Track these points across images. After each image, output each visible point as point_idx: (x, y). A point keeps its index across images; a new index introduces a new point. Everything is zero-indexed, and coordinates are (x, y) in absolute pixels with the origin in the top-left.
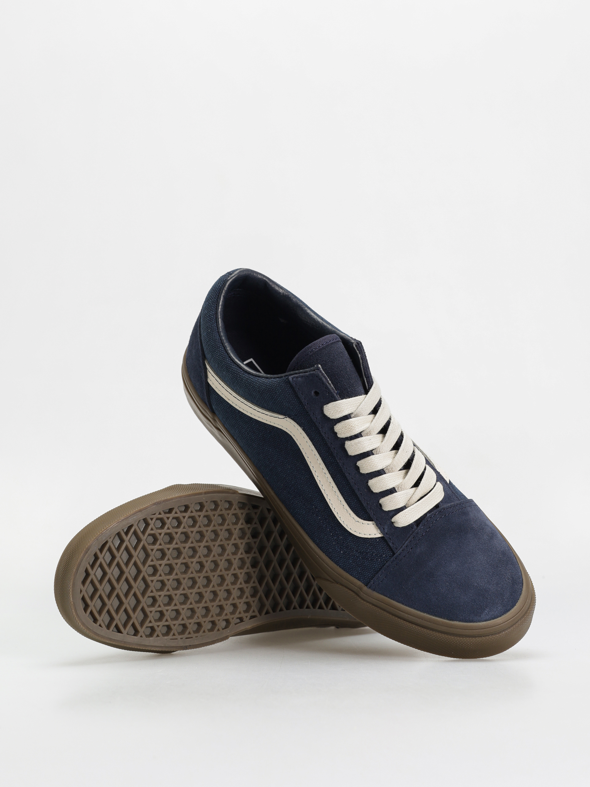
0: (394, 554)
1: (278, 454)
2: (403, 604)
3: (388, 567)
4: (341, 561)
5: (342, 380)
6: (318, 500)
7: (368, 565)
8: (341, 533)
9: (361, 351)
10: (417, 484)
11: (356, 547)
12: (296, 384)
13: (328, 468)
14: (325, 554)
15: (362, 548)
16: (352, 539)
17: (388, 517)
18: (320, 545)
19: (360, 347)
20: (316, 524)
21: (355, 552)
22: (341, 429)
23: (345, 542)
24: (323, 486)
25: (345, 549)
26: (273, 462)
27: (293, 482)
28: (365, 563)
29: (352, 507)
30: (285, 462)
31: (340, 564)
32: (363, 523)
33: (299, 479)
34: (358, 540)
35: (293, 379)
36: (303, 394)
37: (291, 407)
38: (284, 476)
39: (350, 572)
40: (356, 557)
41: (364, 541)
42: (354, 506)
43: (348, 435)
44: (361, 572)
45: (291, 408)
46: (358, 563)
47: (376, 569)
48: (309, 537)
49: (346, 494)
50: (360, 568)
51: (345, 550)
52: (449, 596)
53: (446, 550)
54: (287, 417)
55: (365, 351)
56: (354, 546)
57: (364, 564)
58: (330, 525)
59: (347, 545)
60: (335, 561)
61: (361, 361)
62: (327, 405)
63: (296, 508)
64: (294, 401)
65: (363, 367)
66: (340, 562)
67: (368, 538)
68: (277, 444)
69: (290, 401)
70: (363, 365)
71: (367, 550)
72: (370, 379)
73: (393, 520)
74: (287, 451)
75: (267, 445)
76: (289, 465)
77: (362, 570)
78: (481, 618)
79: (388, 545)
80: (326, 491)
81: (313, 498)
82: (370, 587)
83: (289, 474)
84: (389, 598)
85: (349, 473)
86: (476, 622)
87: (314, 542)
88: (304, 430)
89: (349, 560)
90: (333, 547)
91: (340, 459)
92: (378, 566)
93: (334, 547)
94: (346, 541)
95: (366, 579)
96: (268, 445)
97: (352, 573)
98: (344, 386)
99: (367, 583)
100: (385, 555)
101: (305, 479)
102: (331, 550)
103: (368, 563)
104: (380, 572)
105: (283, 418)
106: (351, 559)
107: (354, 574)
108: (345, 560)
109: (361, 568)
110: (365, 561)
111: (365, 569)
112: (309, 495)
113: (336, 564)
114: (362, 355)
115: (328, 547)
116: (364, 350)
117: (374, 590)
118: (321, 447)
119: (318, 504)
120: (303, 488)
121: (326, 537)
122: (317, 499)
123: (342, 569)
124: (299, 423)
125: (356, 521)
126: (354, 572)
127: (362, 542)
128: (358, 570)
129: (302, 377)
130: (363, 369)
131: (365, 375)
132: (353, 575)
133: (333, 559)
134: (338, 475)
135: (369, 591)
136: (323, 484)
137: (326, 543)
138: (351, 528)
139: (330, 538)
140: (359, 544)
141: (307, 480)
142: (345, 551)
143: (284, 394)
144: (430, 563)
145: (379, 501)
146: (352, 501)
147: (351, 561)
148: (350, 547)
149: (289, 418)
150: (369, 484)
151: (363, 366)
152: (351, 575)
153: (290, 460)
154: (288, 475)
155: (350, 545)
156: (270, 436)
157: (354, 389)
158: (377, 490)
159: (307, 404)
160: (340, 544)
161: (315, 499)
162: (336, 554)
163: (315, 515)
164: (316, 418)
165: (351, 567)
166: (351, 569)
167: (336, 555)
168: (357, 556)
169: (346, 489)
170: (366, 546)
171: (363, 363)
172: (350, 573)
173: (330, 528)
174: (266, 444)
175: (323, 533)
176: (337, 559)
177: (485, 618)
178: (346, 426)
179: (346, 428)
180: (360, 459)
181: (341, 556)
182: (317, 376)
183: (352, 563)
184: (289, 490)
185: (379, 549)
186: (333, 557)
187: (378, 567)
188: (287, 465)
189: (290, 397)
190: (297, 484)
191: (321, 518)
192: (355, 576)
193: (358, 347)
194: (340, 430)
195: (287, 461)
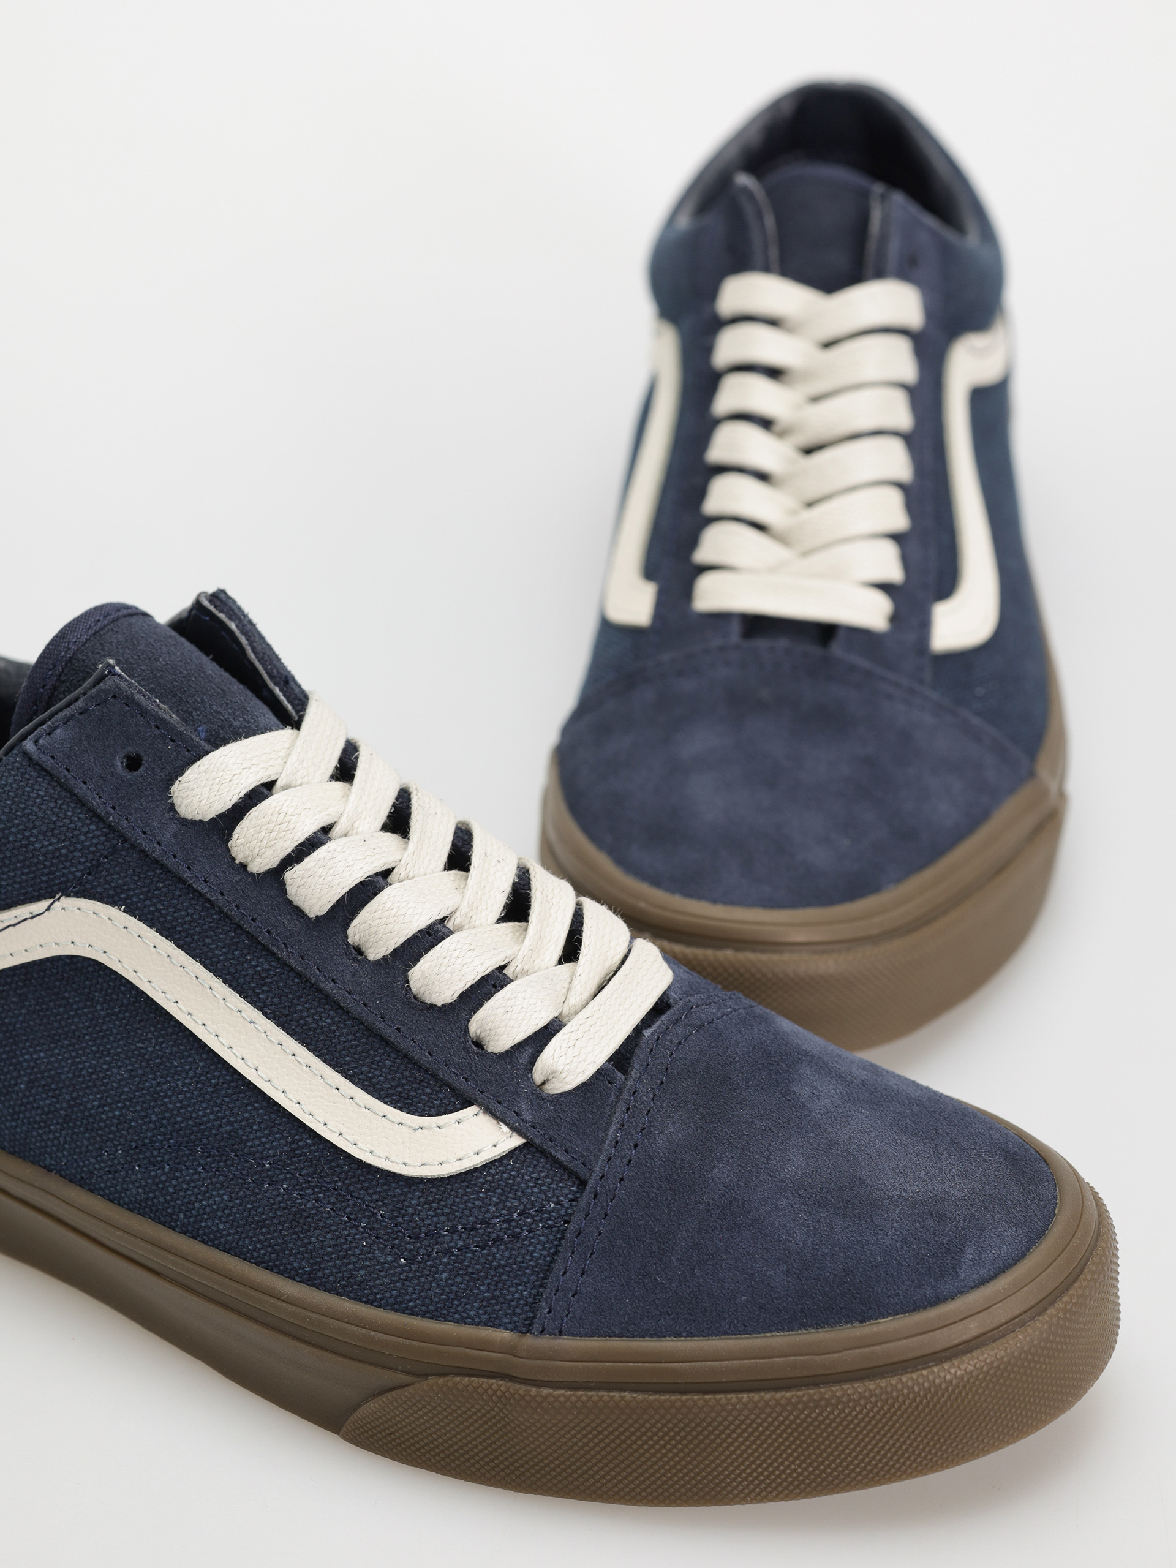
0: (583, 1183)
1: (74, 1054)
2: (678, 1335)
3: (579, 1234)
4: (410, 1290)
5: (202, 699)
6: (260, 1130)
7: (509, 1258)
8: (375, 1197)
9: (231, 612)
10: (571, 952)
11: (442, 1218)
12: (53, 757)
13: (253, 1003)
14: (349, 1298)
15: (467, 1213)
16: (420, 1197)
17: (518, 1069)
18: (320, 1274)
19: (224, 604)
20: (278, 1212)
21: (447, 1238)
22: (256, 836)
23: (400, 1220)
24: (260, 1069)
25: (409, 1243)
26: (64, 1091)
27: (154, 1118)
28: (495, 1258)
29: (382, 1089)
30: (104, 1066)
31: (411, 1304)
32: (440, 1124)
33: (169, 1093)
34: (444, 1192)
35: (36, 742)
36: (88, 780)
37: (64, 847)
38: (117, 1113)
39: (457, 1312)
40: (456, 1252)
41: (466, 1184)
42: (387, 1086)
43: (287, 846)
44: (493, 1297)
45: (64, 851)
46: (470, 1270)
47: (541, 1262)
48: (272, 1270)
49: (348, 1059)
50: (483, 1284)
51: (411, 1247)
52: (826, 1251)
53: (752, 1122)
54: (59, 899)
55: (246, 611)
56: (435, 1219)
57: (495, 1264)
58: (328, 1190)
59: (412, 1224)
60: (391, 1301)
61: (243, 640)
62: (180, 779)
63: (193, 1198)
64: (67, 821)
65: (257, 658)
66: (407, 1297)
67: (475, 1170)
68: (56, 1025)
69: (52, 826)
70: (253, 649)
71: (488, 1211)
72: (294, 687)
73: (539, 1073)
74: (98, 1028)
75: (24, 1048)
76: (120, 1067)
77: (493, 1287)
78: (963, 1280)
79: (556, 1162)
80: (274, 1082)
81: (241, 1132)
82: (541, 1332)
83: (131, 1095)
84: (621, 1335)
85: (333, 981)
86: (952, 1297)
87: (294, 1279)
88: (129, 911)
89: (436, 1273)
90: (366, 1259)
91: (285, 944)
92: (544, 1249)
93: (370, 1255)
94: (403, 1216)
95: (518, 1311)
96: (28, 1044)
97: (465, 1315)
98: (214, 717)
99: (527, 1322)
100: (554, 1200)
101: (190, 1084)
102: (362, 1272)
103: (507, 1254)
104: (558, 1266)
105: (48, 909)
106: (441, 1268)
107: (472, 1313)
108: (423, 1280)
109: (487, 1281)
110: (494, 1250)
111: (504, 1277)
112: (222, 1130)
113: (396, 1311)
114: (240, 621)
115: (351, 1267)
116: (239, 608)
117: (561, 1333)
118: (208, 941)
119: (264, 1140)
120: (194, 1115)
121: (329, 1236)
122: (255, 1127)
123: (423, 1316)
124: (109, 896)
125: (415, 1130)
126: (469, 1307)
127: (461, 1191)
128: (481, 1292)
129: (66, 721)
130: (259, 661)
131: (272, 677)
132: (469, 1317)
133: (381, 1299)
134: (299, 1008)
135: (545, 1342)
136: (257, 1064)
137: (338, 1258)
138: (407, 1161)
139: (346, 1232)
140: (449, 1202)
141: (198, 1082)
142: (410, 1251)
143: (24, 809)
144: (717, 1170)
145: (467, 1031)
146: (375, 1069)
147: (444, 1275)
148: (424, 1229)
149: (68, 896)
150: (411, 984)
151: (255, 653)
152: (462, 1321)
153: (119, 1050)
154: (128, 1103)
155: (423, 1221)
156: (23, 1011)
157: (252, 718)
158: (448, 989)
159: (112, 811)
160: (386, 1237)
161: (248, 1129)
162: (386, 1277)
163: (266, 1186)
164: (159, 844)
165: (452, 1296)
166: (456, 1302)
167: (386, 1280)
168: (459, 1250)
169: (342, 1039)
170: (478, 1199)
171: (251, 644)
172: (457, 1316)
173: (333, 1199)
174: (21, 1045)
175: (315, 1229)
176: (394, 1292)
177: (975, 1276)
178: (267, 819)
179: (271, 826)
180: (353, 914)
181: (403, 1276)
182: (114, 697)
183: (450, 1282)
184: (148, 1154)
185: (528, 1188)
186: (377, 1294)
187: (545, 1253)
188: (115, 1071)
189: (48, 812)
190: (167, 1115)
191: (289, 1185)
192: (477, 1320)
193: (218, 603)
194: (254, 843)
195: (108, 1059)
